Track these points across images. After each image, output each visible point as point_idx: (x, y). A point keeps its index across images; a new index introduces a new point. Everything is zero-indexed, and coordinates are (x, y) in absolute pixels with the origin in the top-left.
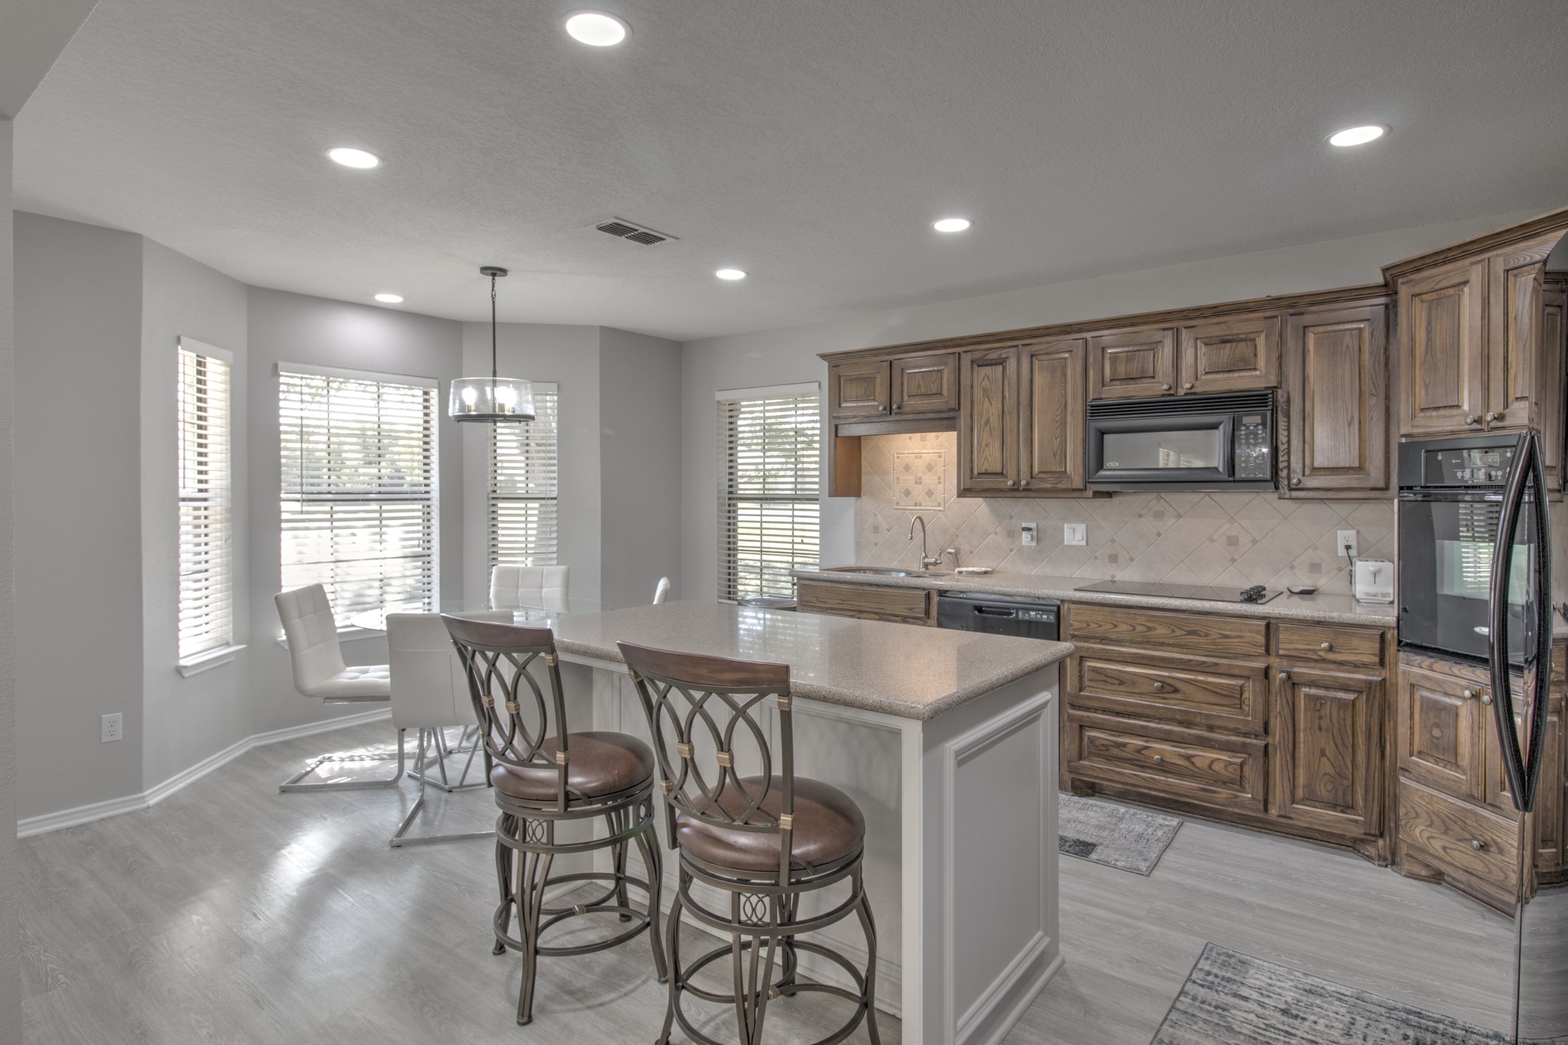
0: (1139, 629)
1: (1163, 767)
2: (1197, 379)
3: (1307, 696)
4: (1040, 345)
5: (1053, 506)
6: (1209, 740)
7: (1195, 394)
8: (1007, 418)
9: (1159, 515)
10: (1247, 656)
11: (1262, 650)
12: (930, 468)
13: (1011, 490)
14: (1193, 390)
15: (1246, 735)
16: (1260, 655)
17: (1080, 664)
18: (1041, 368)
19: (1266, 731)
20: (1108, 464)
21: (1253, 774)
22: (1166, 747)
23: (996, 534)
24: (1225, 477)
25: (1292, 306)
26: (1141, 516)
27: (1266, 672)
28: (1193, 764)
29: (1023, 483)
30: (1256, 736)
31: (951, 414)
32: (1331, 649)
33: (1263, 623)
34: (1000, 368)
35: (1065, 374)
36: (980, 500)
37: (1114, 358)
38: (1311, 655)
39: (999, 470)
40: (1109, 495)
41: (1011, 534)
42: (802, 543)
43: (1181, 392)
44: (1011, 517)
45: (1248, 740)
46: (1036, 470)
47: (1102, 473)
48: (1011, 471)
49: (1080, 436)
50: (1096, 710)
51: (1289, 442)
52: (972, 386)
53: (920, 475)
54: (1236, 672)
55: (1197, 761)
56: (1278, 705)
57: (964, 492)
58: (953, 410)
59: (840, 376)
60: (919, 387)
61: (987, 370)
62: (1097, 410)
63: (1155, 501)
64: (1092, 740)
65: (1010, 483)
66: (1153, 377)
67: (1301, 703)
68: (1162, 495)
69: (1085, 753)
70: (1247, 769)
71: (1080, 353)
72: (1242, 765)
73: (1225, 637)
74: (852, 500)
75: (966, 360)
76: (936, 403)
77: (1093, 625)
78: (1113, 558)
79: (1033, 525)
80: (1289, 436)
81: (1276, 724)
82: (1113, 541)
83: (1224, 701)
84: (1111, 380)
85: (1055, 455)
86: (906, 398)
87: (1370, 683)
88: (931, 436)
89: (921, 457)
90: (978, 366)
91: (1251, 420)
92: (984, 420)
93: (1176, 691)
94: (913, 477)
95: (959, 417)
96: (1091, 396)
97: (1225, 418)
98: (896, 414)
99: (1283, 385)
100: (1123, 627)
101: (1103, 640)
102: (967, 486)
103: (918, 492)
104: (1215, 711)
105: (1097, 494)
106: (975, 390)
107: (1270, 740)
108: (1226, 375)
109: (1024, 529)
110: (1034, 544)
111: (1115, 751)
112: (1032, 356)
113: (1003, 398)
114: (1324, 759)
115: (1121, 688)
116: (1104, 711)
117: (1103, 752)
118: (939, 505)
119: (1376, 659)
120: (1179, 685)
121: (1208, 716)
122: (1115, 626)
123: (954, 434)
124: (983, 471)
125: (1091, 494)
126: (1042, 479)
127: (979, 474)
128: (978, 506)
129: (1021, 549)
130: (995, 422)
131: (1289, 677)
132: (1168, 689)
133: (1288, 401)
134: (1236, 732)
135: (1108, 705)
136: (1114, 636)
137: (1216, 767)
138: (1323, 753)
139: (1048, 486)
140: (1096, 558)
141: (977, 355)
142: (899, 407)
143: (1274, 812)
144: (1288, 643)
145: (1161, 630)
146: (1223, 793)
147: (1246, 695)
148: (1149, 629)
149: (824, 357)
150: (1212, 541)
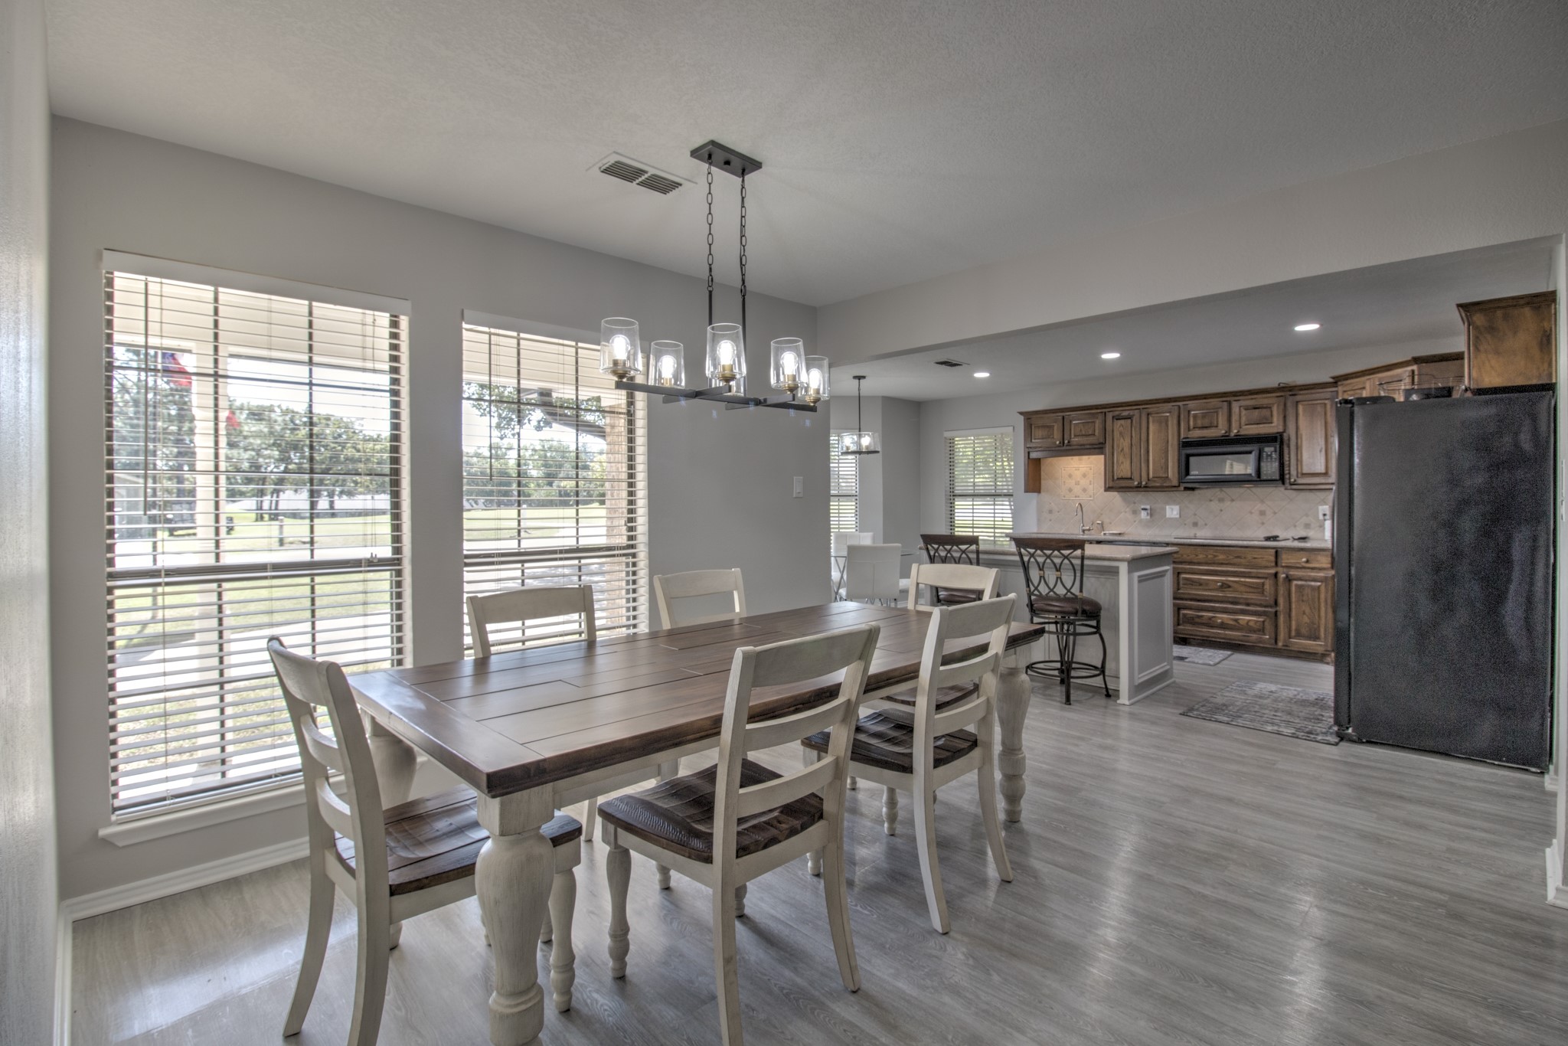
0: (1210, 556)
1: (1223, 626)
2: (1241, 428)
3: (1296, 585)
4: (1152, 408)
5: (1160, 496)
6: (1248, 610)
7: (1239, 436)
8: (1134, 448)
9: (1221, 500)
10: (1266, 567)
11: (1273, 564)
12: (1084, 476)
13: (1137, 487)
14: (1239, 434)
15: (1266, 606)
16: (1273, 567)
17: (1178, 576)
18: (1153, 422)
19: (1276, 603)
20: (1192, 473)
21: (1268, 626)
22: (1225, 616)
23: (1126, 512)
24: (1256, 479)
25: (1290, 391)
26: (1211, 501)
27: (1276, 575)
28: (1238, 623)
29: (1144, 483)
30: (1271, 607)
31: (1101, 446)
32: (1307, 562)
33: (1274, 551)
34: (1129, 421)
35: (1167, 426)
36: (1116, 493)
37: (1195, 416)
38: (1298, 565)
39: (1129, 476)
40: (1193, 489)
41: (1135, 512)
43: (1232, 434)
44: (1135, 503)
45: (1267, 609)
46: (1151, 476)
47: (1189, 477)
48: (1136, 476)
49: (1176, 458)
50: (1186, 599)
51: (1289, 461)
52: (1113, 431)
53: (1078, 480)
54: (1260, 575)
55: (1240, 622)
56: (1282, 590)
57: (1108, 489)
58: (1102, 443)
59: (1031, 425)
60: (1081, 430)
61: (1122, 422)
62: (1186, 444)
63: (1219, 493)
64: (1184, 615)
65: (1136, 483)
66: (1217, 426)
67: (1293, 589)
68: (1224, 489)
69: (1181, 622)
70: (1266, 623)
71: (1176, 414)
72: (1264, 622)
73: (1255, 558)
74: (1035, 494)
75: (1109, 416)
76: (1091, 440)
77: (1185, 556)
78: (1195, 524)
79: (1148, 507)
80: (1289, 457)
81: (1281, 601)
82: (1195, 515)
83: (1255, 591)
84: (1194, 428)
85: (1162, 468)
86: (1073, 436)
87: (1326, 578)
88: (1085, 458)
89: (1078, 470)
90: (1117, 419)
91: (1268, 450)
92: (1120, 449)
93: (1229, 587)
94: (1074, 481)
95: (1105, 447)
96: (1182, 436)
97: (1255, 448)
98: (1067, 446)
99: (1287, 430)
100: (1201, 556)
101: (1191, 563)
102: (1111, 485)
103: (1077, 490)
104: (1250, 596)
105: (1186, 489)
106: (1115, 433)
107: (1278, 608)
108: (1256, 426)
109: (1143, 509)
110: (1149, 517)
111: (1197, 620)
112: (1148, 414)
113: (1132, 437)
114: (1305, 616)
115: (1200, 587)
116: (1191, 600)
117: (1191, 621)
118: (1090, 497)
119: (1329, 566)
120: (1230, 584)
121: (1246, 599)
122: (1197, 556)
123: (1103, 456)
124: (1120, 477)
125: (1182, 489)
126: (1155, 481)
127: (1118, 479)
128: (1115, 497)
129: (1141, 521)
130: (1127, 450)
131: (1287, 577)
132: (1225, 586)
133: (1289, 439)
134: (1260, 605)
135: (1194, 597)
136: (1196, 561)
137: (1251, 624)
138: (1304, 613)
139: (1158, 484)
140: (1185, 524)
141: (1117, 413)
142: (1069, 442)
143: (1280, 644)
144: (1286, 559)
145: (1221, 557)
146: (1254, 636)
147: (1265, 587)
148: (1215, 556)
149: (1021, 413)
150: (1251, 513)
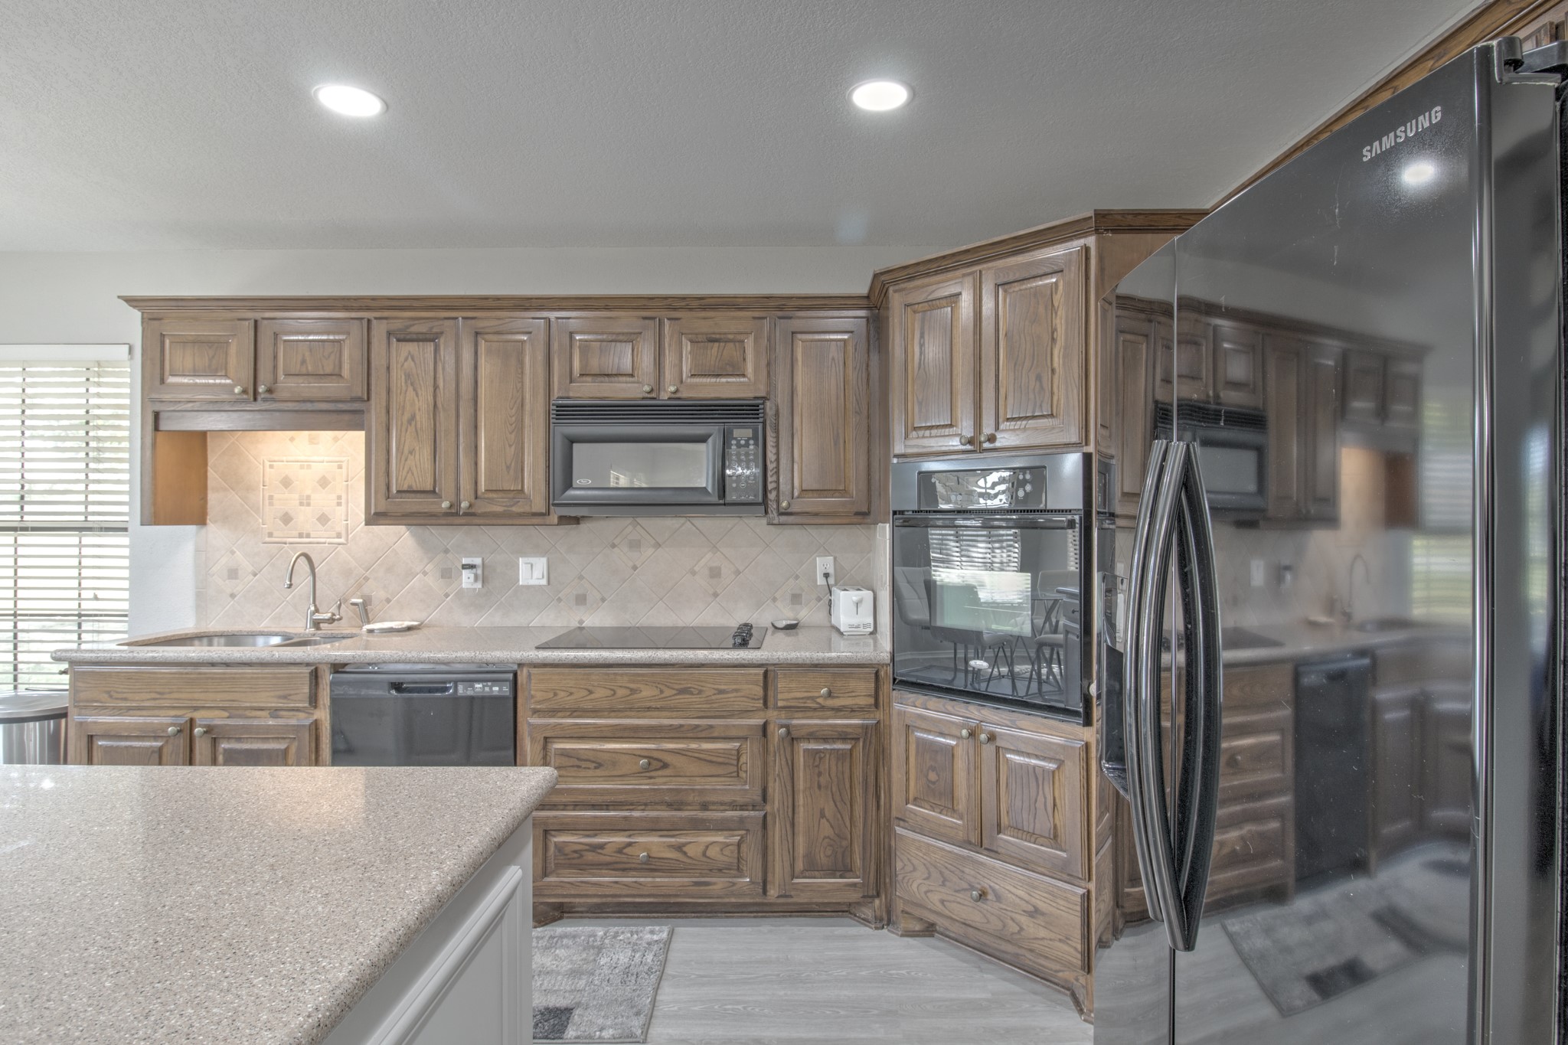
0: (621, 692)
1: (651, 866)
2: (682, 382)
3: (805, 751)
4: (488, 320)
5: (504, 536)
6: (703, 821)
7: (679, 399)
8: (441, 415)
9: (635, 545)
10: (744, 713)
11: (760, 704)
12: (324, 482)
13: (447, 514)
14: (678, 395)
15: (743, 807)
16: (758, 710)
17: (545, 748)
18: (489, 352)
19: (765, 799)
20: (578, 482)
21: (752, 856)
22: (654, 839)
23: (425, 574)
24: (715, 499)
25: (780, 308)
26: (614, 546)
27: (764, 728)
28: (685, 853)
29: (464, 505)
30: (754, 807)
31: (356, 406)
32: (830, 694)
33: (761, 671)
34: (430, 346)
35: (521, 363)
36: (403, 528)
37: (585, 347)
38: (810, 704)
39: (429, 487)
40: (577, 520)
41: (447, 574)
42: (96, 598)
43: (664, 396)
44: (446, 551)
45: (745, 813)
46: (482, 487)
47: (571, 492)
48: (446, 486)
49: (542, 445)
50: (565, 807)
51: (778, 460)
52: (388, 368)
53: (308, 492)
54: (733, 733)
55: (690, 850)
56: (778, 767)
57: (375, 517)
58: (359, 399)
59: (163, 336)
60: (303, 362)
61: (412, 347)
62: (565, 411)
63: (630, 528)
64: (560, 848)
65: (445, 505)
66: (632, 375)
67: (800, 760)
68: (639, 520)
69: (552, 866)
70: (744, 847)
71: (542, 336)
72: (739, 844)
73: (721, 692)
74: (191, 529)
75: (379, 330)
76: (331, 387)
77: (562, 694)
78: (581, 600)
79: (478, 561)
80: (778, 454)
81: (775, 790)
82: (581, 578)
83: (720, 770)
84: (582, 375)
85: (508, 468)
86: (281, 377)
87: (865, 727)
88: (326, 436)
89: (309, 467)
90: (399, 340)
91: (742, 433)
92: (407, 416)
93: (665, 766)
94: (297, 496)
95: (369, 411)
96: (556, 393)
97: (714, 429)
98: (265, 400)
99: (772, 397)
100: (600, 693)
101: (575, 712)
102: (381, 509)
103: (305, 518)
104: (710, 784)
105: (564, 520)
106: (394, 373)
107: (768, 808)
108: (713, 380)
109: (465, 567)
110: (479, 585)
111: (590, 857)
112: (477, 334)
113: (436, 387)
114: (824, 821)
115: (598, 772)
116: (576, 806)
117: (576, 860)
118: (339, 536)
119: (872, 701)
120: (668, 758)
121: (702, 792)
122: (591, 692)
123: (362, 434)
124: (405, 488)
125: (556, 521)
126: (491, 500)
127: (398, 492)
128: (399, 537)
129: (460, 593)
130: (423, 420)
131: (789, 733)
132: (656, 764)
133: (777, 414)
134: (734, 806)
135: (581, 798)
136: (589, 706)
137: (713, 852)
138: (823, 815)
139: (499, 509)
140: (559, 600)
141: (396, 325)
142: (270, 391)
143: (773, 892)
144: (787, 691)
145: (647, 692)
146: (719, 883)
147: (743, 759)
148: (633, 691)
149: (131, 301)
150: (694, 573)
